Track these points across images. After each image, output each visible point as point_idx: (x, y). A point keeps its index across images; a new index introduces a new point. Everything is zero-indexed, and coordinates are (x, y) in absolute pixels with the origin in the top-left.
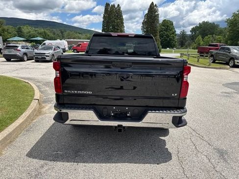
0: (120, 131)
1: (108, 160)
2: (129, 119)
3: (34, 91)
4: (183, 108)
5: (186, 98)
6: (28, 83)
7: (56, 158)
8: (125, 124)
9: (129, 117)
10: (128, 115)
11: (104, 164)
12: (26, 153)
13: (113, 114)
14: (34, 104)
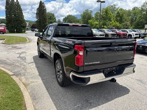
13: (107, 73)
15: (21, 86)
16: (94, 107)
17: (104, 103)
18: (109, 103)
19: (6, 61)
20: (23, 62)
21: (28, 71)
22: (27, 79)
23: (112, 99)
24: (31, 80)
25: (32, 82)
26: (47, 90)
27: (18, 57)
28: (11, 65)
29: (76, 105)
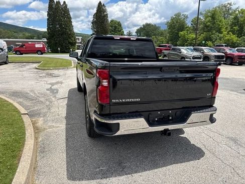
0: (169, 134)
2: (171, 121)
4: (212, 106)
5: (215, 97)
7: (105, 175)
8: (170, 127)
9: (170, 120)
10: (170, 118)
13: (156, 119)
15: (29, 130)
17: (145, 170)
18: (156, 170)
19: (29, 94)
20: (51, 97)
21: (53, 110)
22: (45, 122)
23: (164, 165)
24: (50, 124)
25: (50, 127)
26: (67, 140)
27: (47, 90)
28: (33, 100)
29: (99, 168)
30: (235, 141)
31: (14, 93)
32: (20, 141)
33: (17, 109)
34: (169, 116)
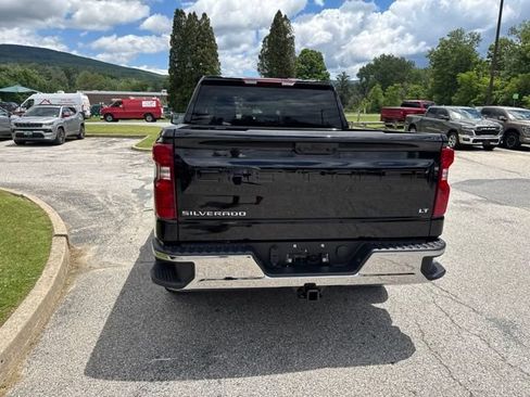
0: (313, 297)
1: (284, 365)
3: (46, 214)
5: (442, 218)
6: (22, 196)
7: (162, 373)
8: (320, 280)
9: (325, 264)
10: (324, 260)
11: (279, 376)
12: (82, 368)
13: (290, 261)
14: (59, 248)
15: (52, 268)
16: (208, 378)
17: (255, 373)
19: (93, 196)
20: (135, 205)
21: (125, 231)
22: (99, 253)
23: (304, 367)
24: (105, 259)
25: (103, 265)
26: (122, 293)
27: (134, 191)
28: (96, 209)
29: (157, 357)
30: (507, 328)
31: (67, 194)
32: (23, 287)
33: (51, 225)
34: (320, 256)
